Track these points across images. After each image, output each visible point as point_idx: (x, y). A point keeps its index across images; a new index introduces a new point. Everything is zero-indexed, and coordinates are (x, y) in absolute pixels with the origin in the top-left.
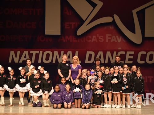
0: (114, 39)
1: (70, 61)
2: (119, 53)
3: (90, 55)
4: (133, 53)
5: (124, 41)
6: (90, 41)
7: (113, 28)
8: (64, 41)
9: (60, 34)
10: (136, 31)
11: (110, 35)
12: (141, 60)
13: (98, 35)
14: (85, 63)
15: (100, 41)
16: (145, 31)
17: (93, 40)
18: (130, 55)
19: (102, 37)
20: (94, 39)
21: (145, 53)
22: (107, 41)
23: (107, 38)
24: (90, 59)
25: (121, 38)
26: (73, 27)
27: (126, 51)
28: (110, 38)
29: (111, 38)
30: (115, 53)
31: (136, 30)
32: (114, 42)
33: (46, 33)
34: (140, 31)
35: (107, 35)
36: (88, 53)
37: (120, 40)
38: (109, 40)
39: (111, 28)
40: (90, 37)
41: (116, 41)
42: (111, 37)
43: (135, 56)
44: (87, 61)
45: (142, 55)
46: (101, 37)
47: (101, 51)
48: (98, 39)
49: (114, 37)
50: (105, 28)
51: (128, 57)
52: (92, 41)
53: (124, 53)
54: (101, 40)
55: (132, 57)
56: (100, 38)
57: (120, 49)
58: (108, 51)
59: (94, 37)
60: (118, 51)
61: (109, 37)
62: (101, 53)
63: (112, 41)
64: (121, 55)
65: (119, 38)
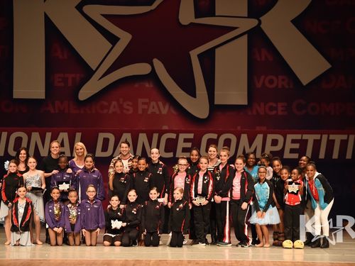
0: (153, 108)
1: (64, 152)
2: (165, 137)
3: (106, 141)
4: (191, 136)
5: (173, 112)
6: (105, 111)
7: (152, 86)
8: (52, 111)
9: (43, 97)
10: (197, 92)
11: (147, 100)
13: (121, 100)
15: (125, 111)
16: (216, 93)
17: (112, 110)
18: (186, 140)
19: (130, 103)
20: (115, 107)
21: (214, 136)
22: (140, 112)
23: (141, 107)
24: (105, 149)
25: (167, 107)
26: (70, 84)
27: (178, 133)
28: (146, 107)
29: (149, 107)
30: (156, 136)
31: (197, 90)
32: (154, 113)
33: (15, 96)
34: (206, 92)
35: (140, 101)
36: (102, 136)
37: (165, 109)
38: (143, 110)
39: (147, 85)
40: (106, 103)
41: (158, 113)
42: (148, 104)
44: (99, 153)
46: (128, 105)
47: (127, 132)
48: (121, 107)
49: (153, 103)
50: (136, 85)
51: (181, 145)
52: (110, 112)
53: (173, 136)
54: (128, 110)
55: (189, 145)
56: (125, 106)
57: (165, 127)
58: (143, 132)
59: (114, 103)
60: (161, 133)
61: (144, 103)
62: (127, 136)
63: (149, 112)
64: (168, 140)
65: (164, 107)
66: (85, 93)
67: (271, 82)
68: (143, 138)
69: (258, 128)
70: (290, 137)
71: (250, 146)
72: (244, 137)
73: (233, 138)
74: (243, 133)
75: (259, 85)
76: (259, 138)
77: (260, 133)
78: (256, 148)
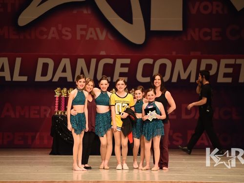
0: (91, 34)
1: (4, 77)
2: (103, 62)
3: (46, 66)
4: (128, 61)
5: (111, 38)
6: (45, 37)
7: (89, 12)
10: (134, 19)
11: (85, 26)
12: (144, 75)
13: (60, 26)
14: (36, 80)
15: (64, 37)
16: (152, 19)
17: (50, 36)
18: (123, 65)
19: (69, 29)
20: (53, 33)
21: (150, 61)
22: (78, 38)
23: (79, 33)
24: (44, 73)
25: (104, 33)
27: (115, 58)
28: (84, 33)
29: (87, 32)
30: (94, 61)
31: (133, 17)
32: (91, 39)
34: (142, 19)
35: (79, 27)
36: (41, 61)
37: (103, 35)
38: (82, 36)
39: (85, 12)
40: (45, 29)
41: (95, 38)
42: (86, 30)
43: (133, 67)
44: (39, 78)
45: (145, 66)
46: (67, 31)
47: (66, 57)
48: (60, 33)
49: (91, 29)
50: (75, 12)
51: (118, 70)
52: (50, 38)
53: (110, 61)
54: (67, 36)
55: (126, 70)
56: (64, 32)
57: (103, 53)
58: (81, 57)
59: (53, 29)
60: (99, 58)
61: (81, 29)
62: (66, 62)
63: (87, 38)
64: (106, 65)
65: (102, 33)
66: (24, 19)
67: (206, 8)
68: (81, 63)
69: (192, 53)
70: (224, 62)
71: (185, 70)
72: (179, 63)
73: (169, 64)
74: (179, 58)
75: (194, 11)
76: (194, 62)
77: (194, 58)
78: (191, 72)
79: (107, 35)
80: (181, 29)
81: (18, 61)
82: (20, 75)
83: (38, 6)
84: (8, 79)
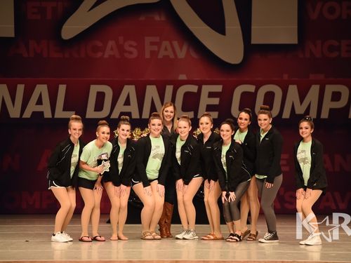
0: (166, 49)
1: (42, 112)
2: (182, 90)
3: (101, 96)
4: (218, 88)
5: (194, 55)
6: (99, 54)
7: (163, 18)
8: (25, 55)
9: (12, 35)
10: (227, 27)
11: (157, 39)
13: (121, 39)
14: (87, 116)
15: (126, 55)
16: (253, 27)
17: (108, 53)
18: (211, 95)
19: (134, 44)
20: (112, 49)
22: (147, 55)
23: (148, 49)
24: (99, 107)
25: (185, 48)
26: (49, 16)
27: (200, 84)
28: (155, 48)
29: (159, 48)
30: (169, 89)
31: (226, 24)
32: (166, 57)
34: (240, 27)
35: (148, 40)
36: (94, 90)
37: (182, 52)
38: (153, 53)
39: (157, 18)
40: (99, 44)
41: (172, 56)
42: (158, 44)
43: (226, 97)
45: (244, 95)
46: (131, 46)
47: (129, 83)
48: (121, 49)
49: (166, 43)
50: (142, 18)
51: (205, 101)
52: (106, 56)
53: (194, 89)
54: (131, 53)
55: (216, 101)
56: (127, 48)
57: (182, 77)
58: (151, 83)
59: (111, 43)
60: (177, 85)
61: (152, 43)
62: (129, 90)
63: (160, 56)
64: (187, 95)
65: (181, 48)
66: (71, 29)
67: (332, 11)
68: (151, 91)
69: (312, 77)
71: (301, 102)
72: (293, 90)
73: (278, 92)
74: (293, 84)
75: (314, 16)
76: (315, 89)
77: (316, 84)
78: (310, 104)
79: (188, 52)
80: (296, 42)
81: (62, 89)
82: (65, 109)
83: (90, 10)
84: (48, 115)
